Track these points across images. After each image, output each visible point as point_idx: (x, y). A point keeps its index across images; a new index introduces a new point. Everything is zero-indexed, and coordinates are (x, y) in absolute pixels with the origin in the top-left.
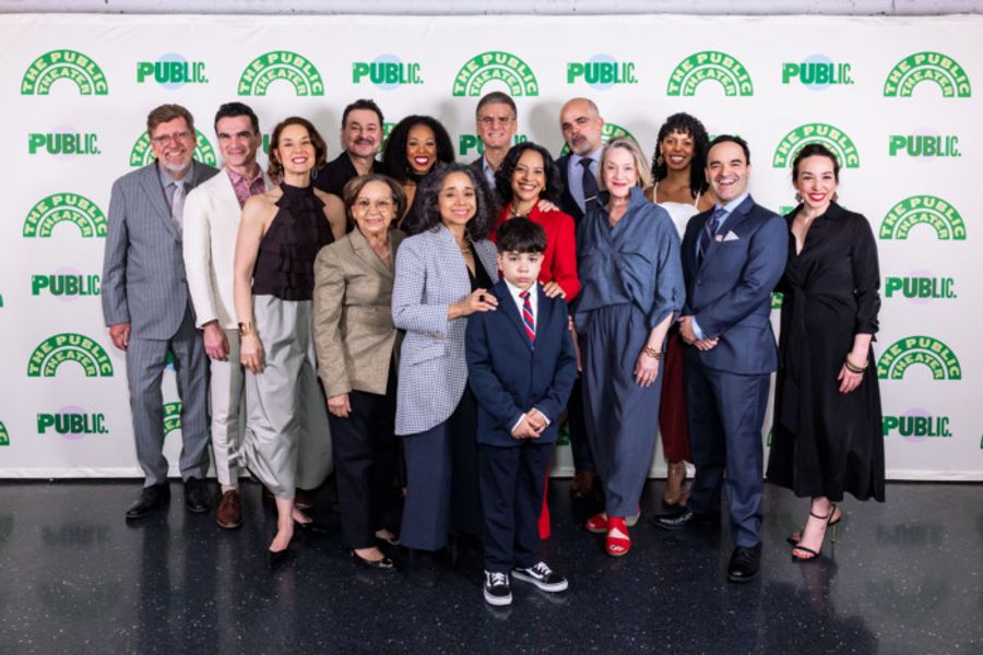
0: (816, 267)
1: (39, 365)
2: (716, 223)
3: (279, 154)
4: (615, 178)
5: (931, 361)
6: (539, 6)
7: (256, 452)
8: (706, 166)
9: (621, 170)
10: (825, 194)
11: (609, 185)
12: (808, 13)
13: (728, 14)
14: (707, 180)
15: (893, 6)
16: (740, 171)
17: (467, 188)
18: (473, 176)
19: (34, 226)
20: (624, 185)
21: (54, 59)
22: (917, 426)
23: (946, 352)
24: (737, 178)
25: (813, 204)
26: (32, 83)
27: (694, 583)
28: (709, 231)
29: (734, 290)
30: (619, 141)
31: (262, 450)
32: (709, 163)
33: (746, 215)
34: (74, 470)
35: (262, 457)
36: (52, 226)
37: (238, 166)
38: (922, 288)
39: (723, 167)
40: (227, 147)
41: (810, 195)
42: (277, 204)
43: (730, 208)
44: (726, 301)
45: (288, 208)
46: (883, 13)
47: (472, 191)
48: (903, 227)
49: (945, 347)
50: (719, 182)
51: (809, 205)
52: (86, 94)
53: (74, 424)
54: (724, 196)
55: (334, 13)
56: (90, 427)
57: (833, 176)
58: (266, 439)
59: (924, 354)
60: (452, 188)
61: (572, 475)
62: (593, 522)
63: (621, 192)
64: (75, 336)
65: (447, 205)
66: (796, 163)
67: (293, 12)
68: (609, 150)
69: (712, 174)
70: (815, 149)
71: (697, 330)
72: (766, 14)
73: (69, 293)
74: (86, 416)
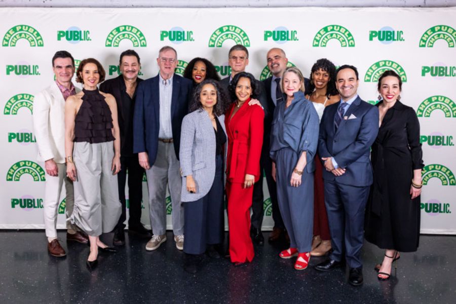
0: (388, 134)
1: (12, 176)
2: (343, 110)
3: (82, 74)
4: (288, 86)
5: (441, 176)
6: (252, 3)
7: (80, 216)
8: (336, 81)
9: (291, 82)
10: (394, 96)
11: (286, 90)
12: (383, 6)
13: (344, 7)
14: (337, 88)
15: (425, 2)
16: (354, 83)
17: (212, 91)
18: (216, 85)
19: (9, 109)
20: (292, 90)
21: (18, 29)
22: (435, 208)
23: (449, 172)
24: (352, 87)
25: (388, 100)
26: (7, 41)
27: (322, 285)
28: (339, 114)
29: (354, 143)
30: (291, 69)
31: (84, 216)
32: (338, 79)
33: (358, 106)
34: (28, 225)
35: (84, 219)
36: (18, 109)
37: (64, 82)
38: (437, 141)
39: (345, 81)
40: (60, 73)
41: (386, 96)
42: (82, 98)
43: (350, 101)
44: (350, 150)
45: (87, 100)
46: (420, 6)
47: (215, 93)
48: (428, 111)
49: (448, 170)
50: (343, 89)
51: (385, 100)
52: (33, 46)
53: (28, 203)
54: (346, 95)
55: (152, 7)
56: (36, 205)
57: (398, 86)
58: (85, 210)
59: (438, 173)
60: (205, 91)
61: (272, 230)
62: (283, 254)
63: (290, 93)
64: (29, 162)
65: (204, 99)
66: (380, 80)
67: (133, 6)
68: (286, 73)
69: (339, 85)
70: (390, 72)
71: (335, 164)
72: (362, 7)
73: (26, 141)
74: (34, 200)
